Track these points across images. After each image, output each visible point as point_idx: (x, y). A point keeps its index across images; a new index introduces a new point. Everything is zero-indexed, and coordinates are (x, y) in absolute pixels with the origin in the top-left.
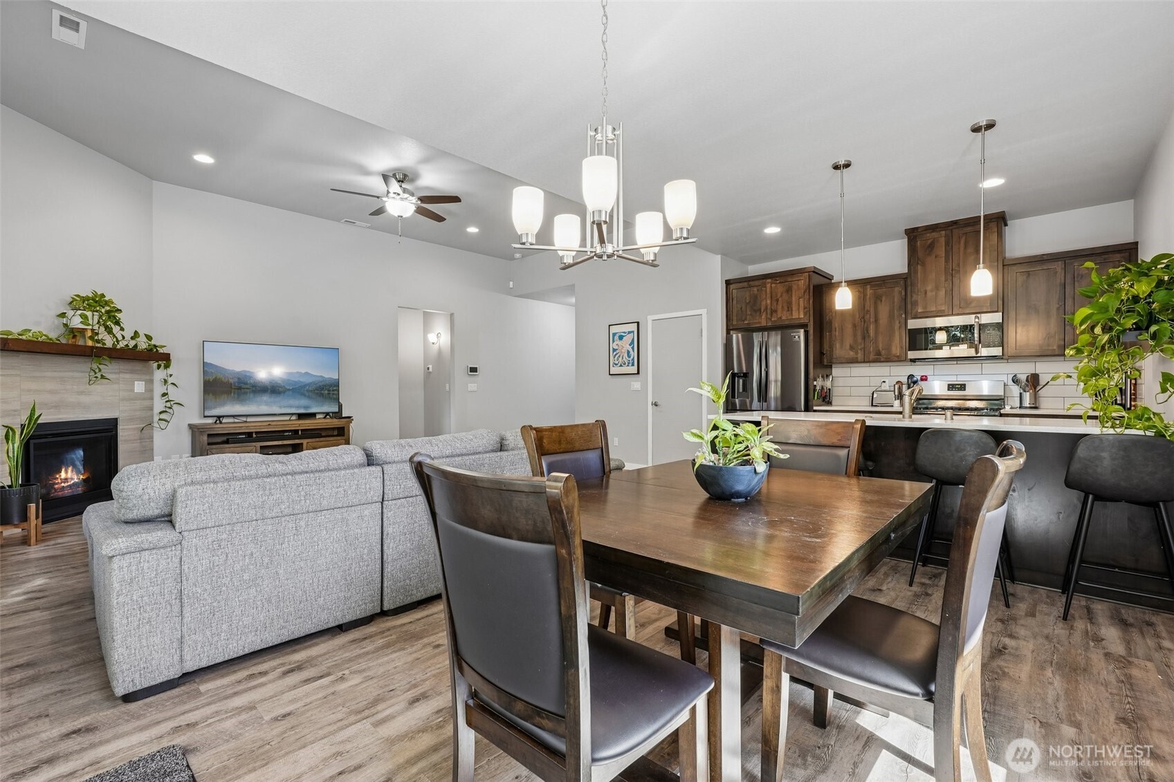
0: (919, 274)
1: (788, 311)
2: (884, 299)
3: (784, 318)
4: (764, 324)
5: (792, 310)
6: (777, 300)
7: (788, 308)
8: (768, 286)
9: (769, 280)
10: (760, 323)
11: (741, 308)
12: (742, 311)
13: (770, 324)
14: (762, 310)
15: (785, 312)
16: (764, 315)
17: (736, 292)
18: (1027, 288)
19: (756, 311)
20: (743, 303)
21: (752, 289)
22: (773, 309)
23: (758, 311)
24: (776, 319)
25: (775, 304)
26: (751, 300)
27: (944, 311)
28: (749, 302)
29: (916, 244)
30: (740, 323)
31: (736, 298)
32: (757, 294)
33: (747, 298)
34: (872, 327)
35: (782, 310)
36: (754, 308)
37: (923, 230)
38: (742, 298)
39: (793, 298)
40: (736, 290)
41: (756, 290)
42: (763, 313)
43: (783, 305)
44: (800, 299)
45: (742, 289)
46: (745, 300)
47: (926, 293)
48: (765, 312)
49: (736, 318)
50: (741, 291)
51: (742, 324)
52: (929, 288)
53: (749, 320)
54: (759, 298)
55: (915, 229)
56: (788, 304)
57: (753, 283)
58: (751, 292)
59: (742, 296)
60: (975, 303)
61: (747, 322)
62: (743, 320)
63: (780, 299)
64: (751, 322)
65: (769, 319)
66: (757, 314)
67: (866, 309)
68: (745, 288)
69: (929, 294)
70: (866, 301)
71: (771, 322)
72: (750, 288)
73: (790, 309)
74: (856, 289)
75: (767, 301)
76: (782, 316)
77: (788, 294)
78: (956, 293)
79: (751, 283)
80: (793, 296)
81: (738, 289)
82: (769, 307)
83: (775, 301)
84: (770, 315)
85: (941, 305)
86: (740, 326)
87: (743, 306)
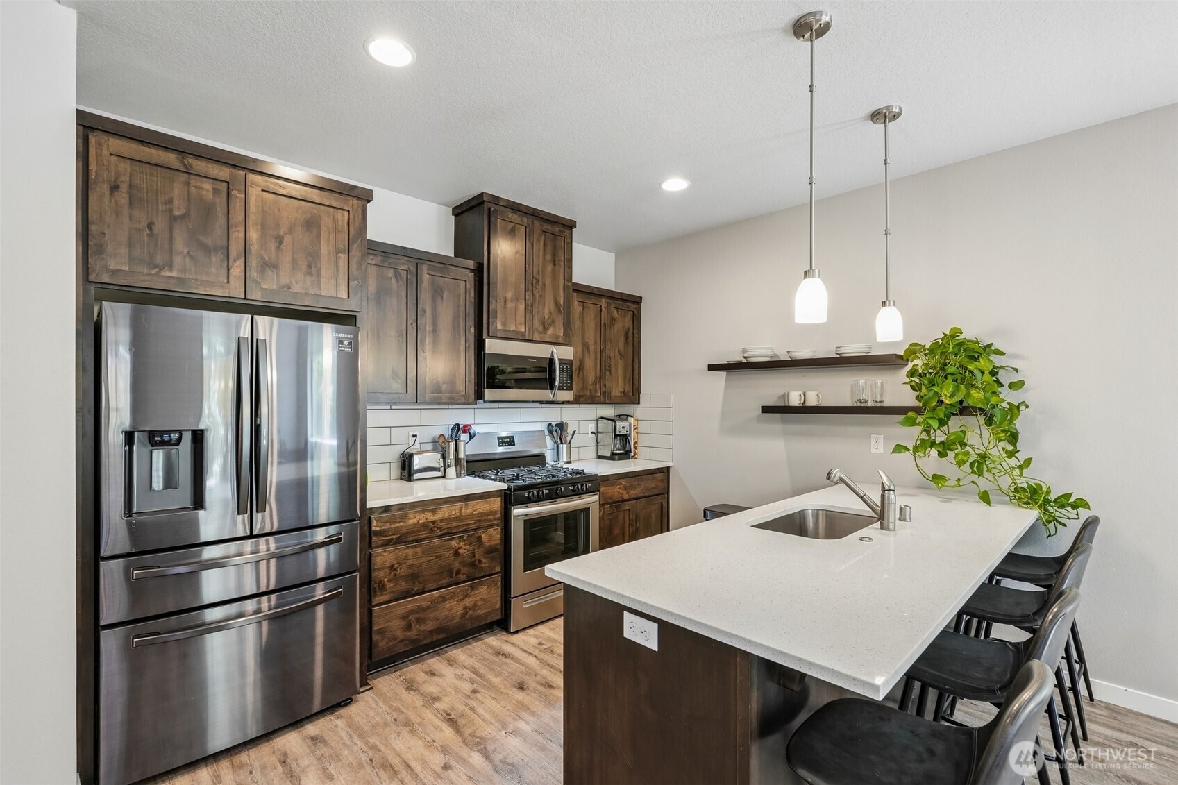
1: (310, 274)
2: (445, 295)
3: (297, 288)
4: (236, 289)
5: (319, 275)
8: (254, 192)
10: (227, 287)
13: (257, 295)
14: (233, 252)
15: (300, 276)
16: (237, 267)
17: (128, 170)
18: (583, 322)
19: (207, 250)
20: (160, 214)
21: (193, 180)
22: (267, 259)
23: (216, 250)
24: (274, 287)
25: (272, 246)
26: (189, 210)
27: (523, 334)
28: (184, 217)
29: (496, 222)
30: (146, 271)
31: (130, 186)
32: (214, 203)
33: (176, 202)
34: (428, 340)
35: (293, 267)
36: (201, 238)
37: (504, 204)
38: (157, 196)
39: (322, 247)
40: (129, 161)
41: (211, 190)
42: (235, 261)
43: (295, 256)
44: (339, 253)
45: (154, 167)
46: (166, 204)
47: (505, 301)
48: (241, 260)
49: (127, 251)
50: (152, 174)
51: (151, 275)
52: (509, 295)
53: (184, 270)
54: (220, 215)
55: (495, 199)
56: (310, 258)
57: (200, 166)
58: (193, 190)
59: (157, 190)
60: (552, 328)
61: (174, 274)
62: (156, 266)
63: (287, 239)
64: (191, 277)
65: (255, 281)
66: (214, 259)
67: (420, 307)
68: (168, 171)
69: (509, 305)
70: (421, 292)
71: (260, 293)
72: (186, 175)
73: (314, 270)
74: (405, 264)
75: (247, 230)
76: (291, 282)
77: (310, 232)
78: (535, 311)
79: (192, 161)
80: (322, 242)
81: (138, 163)
82: (254, 249)
83: (273, 241)
84: (257, 272)
85: (520, 324)
86: (144, 281)
87: (156, 222)
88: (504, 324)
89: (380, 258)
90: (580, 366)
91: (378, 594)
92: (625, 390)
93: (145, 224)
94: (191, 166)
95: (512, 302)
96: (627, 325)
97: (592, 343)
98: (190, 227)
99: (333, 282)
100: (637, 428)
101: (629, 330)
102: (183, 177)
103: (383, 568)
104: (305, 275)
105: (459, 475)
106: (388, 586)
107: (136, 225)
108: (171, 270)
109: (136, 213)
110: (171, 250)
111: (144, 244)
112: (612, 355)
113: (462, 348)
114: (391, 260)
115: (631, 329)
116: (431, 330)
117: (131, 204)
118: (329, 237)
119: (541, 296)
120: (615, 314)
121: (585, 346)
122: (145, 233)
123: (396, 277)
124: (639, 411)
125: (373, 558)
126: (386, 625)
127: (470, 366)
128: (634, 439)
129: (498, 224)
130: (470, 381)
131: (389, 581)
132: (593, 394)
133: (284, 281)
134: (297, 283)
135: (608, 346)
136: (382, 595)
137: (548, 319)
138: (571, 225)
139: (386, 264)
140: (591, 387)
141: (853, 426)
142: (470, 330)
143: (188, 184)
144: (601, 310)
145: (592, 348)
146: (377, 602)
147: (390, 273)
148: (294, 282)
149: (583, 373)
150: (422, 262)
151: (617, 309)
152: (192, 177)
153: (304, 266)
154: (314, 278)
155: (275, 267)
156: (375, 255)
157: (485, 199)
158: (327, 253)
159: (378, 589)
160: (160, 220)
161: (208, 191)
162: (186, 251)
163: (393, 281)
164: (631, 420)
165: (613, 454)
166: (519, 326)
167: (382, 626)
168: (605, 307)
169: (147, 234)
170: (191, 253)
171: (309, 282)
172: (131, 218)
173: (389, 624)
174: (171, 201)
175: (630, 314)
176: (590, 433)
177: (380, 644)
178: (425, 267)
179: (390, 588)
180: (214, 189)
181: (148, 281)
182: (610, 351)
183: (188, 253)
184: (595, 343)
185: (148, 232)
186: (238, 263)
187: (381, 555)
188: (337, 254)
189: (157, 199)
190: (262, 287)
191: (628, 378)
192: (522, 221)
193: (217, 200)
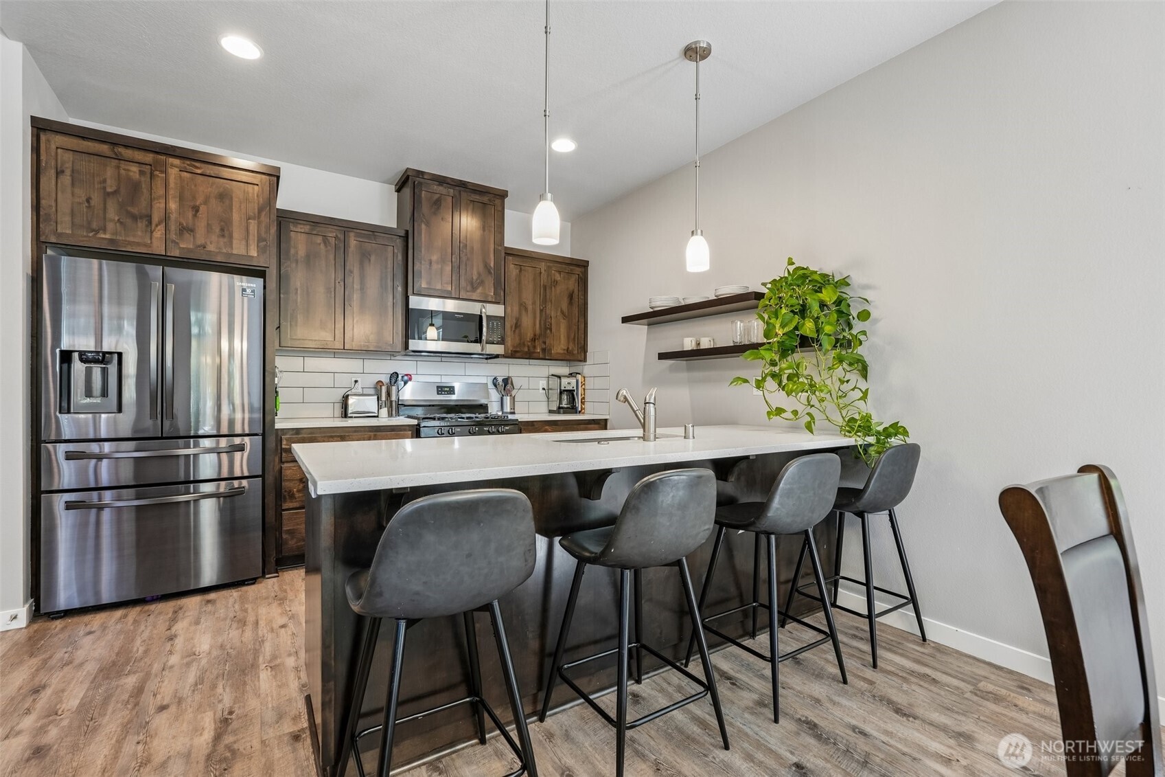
0: (423, 236)
1: (223, 236)
2: (373, 258)
3: (211, 248)
4: (158, 248)
5: (231, 237)
6: (196, 210)
7: (222, 230)
8: (173, 172)
9: (177, 162)
10: (150, 246)
11: (88, 201)
12: (89, 207)
13: (176, 253)
14: (155, 219)
15: (214, 238)
16: (159, 231)
17: (71, 159)
18: (519, 283)
19: (135, 218)
20: (96, 191)
21: (123, 165)
22: (185, 224)
23: (141, 217)
24: (191, 246)
25: (190, 214)
26: (119, 188)
27: (450, 292)
28: (115, 193)
29: (421, 194)
30: (85, 234)
31: (73, 171)
32: (140, 182)
33: (109, 182)
34: (356, 296)
35: (208, 231)
36: (129, 208)
37: (429, 178)
38: (94, 177)
39: (234, 214)
40: (71, 152)
41: (138, 172)
42: (157, 226)
43: (209, 222)
44: (249, 219)
45: (92, 156)
46: (101, 183)
47: (431, 263)
48: (162, 226)
49: (70, 219)
50: (90, 161)
51: (90, 237)
52: (434, 258)
53: (116, 233)
54: (145, 191)
55: (420, 173)
56: (222, 223)
57: (127, 153)
58: (122, 172)
59: (94, 173)
60: (481, 288)
61: (107, 236)
62: (93, 230)
63: (203, 208)
64: (121, 238)
65: (173, 241)
66: (140, 224)
67: (347, 268)
68: (103, 158)
69: (435, 266)
70: (348, 256)
71: (178, 251)
72: (117, 161)
73: (226, 233)
74: (333, 232)
75: (167, 202)
76: (206, 243)
77: (223, 203)
78: (462, 272)
79: (121, 150)
80: (234, 210)
81: (78, 153)
82: (173, 216)
83: (190, 210)
84: (176, 234)
85: (447, 284)
86: (83, 241)
87: (93, 197)
88: (429, 283)
89: (308, 227)
90: (516, 324)
91: (288, 501)
92: (568, 348)
93: (84, 199)
94: (120, 153)
95: (438, 263)
96: (571, 288)
97: (530, 303)
98: (120, 200)
99: (244, 242)
100: (584, 384)
101: (573, 292)
102: (115, 162)
103: (293, 480)
104: (218, 237)
105: (391, 414)
106: (297, 495)
107: (77, 200)
108: (105, 234)
109: (77, 191)
110: (105, 218)
111: (83, 214)
112: (553, 314)
113: (390, 304)
114: (318, 229)
115: (576, 291)
116: (359, 287)
117: (73, 184)
118: (240, 206)
119: (468, 259)
120: (558, 277)
121: (523, 306)
122: (84, 206)
123: (325, 243)
124: (587, 369)
125: (283, 471)
126: (295, 527)
127: (397, 320)
128: (581, 395)
129: (423, 195)
130: (397, 333)
131: (298, 491)
132: (532, 350)
133: (200, 241)
134: (211, 243)
135: (549, 306)
136: (292, 502)
137: (477, 280)
138: (503, 195)
139: (315, 232)
140: (529, 344)
142: (397, 289)
143: (118, 167)
144: (541, 273)
145: (530, 307)
146: (287, 507)
147: (319, 240)
148: (208, 243)
149: (520, 330)
150: (349, 229)
151: (560, 272)
152: (122, 162)
153: (217, 230)
154: (226, 240)
155: (191, 230)
156: (304, 224)
157: (409, 173)
158: (239, 219)
159: (287, 497)
160: (96, 195)
161: (135, 172)
162: (116, 219)
163: (322, 246)
164: (579, 377)
165: (560, 408)
166: (446, 285)
167: (291, 528)
168: (545, 270)
169: (86, 206)
170: (121, 220)
171: (222, 243)
172: (73, 195)
173: (299, 527)
174: (104, 181)
175: (574, 278)
176: (541, 389)
177: (290, 542)
178: (352, 235)
179: (299, 497)
180: (140, 171)
181: (86, 241)
182: (552, 312)
183: (118, 220)
184: (534, 303)
185: (87, 204)
186: (159, 227)
187: (291, 469)
188: (247, 220)
189: (94, 180)
190: (181, 246)
191: (572, 337)
192: (449, 192)
193: (143, 179)
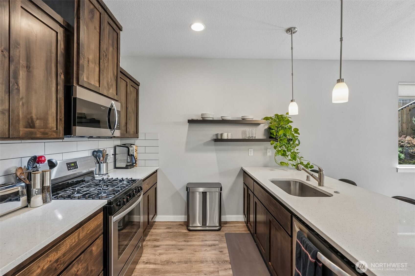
27: (98, 89)
34: (22, 74)
47: (88, 61)
52: (91, 57)
69: (91, 65)
78: (105, 75)
88: (88, 78)
92: (134, 131)
95: (92, 63)
96: (135, 96)
97: (124, 103)
100: (136, 151)
101: (135, 99)
105: (45, 201)
112: (131, 111)
119: (107, 66)
120: (132, 89)
124: (137, 142)
127: (60, 106)
128: (136, 157)
130: (60, 119)
132: (124, 132)
137: (110, 83)
141: (243, 146)
145: (123, 106)
151: (132, 86)
164: (134, 147)
165: (127, 165)
166: (96, 82)
168: (129, 84)
175: (136, 91)
176: (111, 155)
191: (135, 124)
